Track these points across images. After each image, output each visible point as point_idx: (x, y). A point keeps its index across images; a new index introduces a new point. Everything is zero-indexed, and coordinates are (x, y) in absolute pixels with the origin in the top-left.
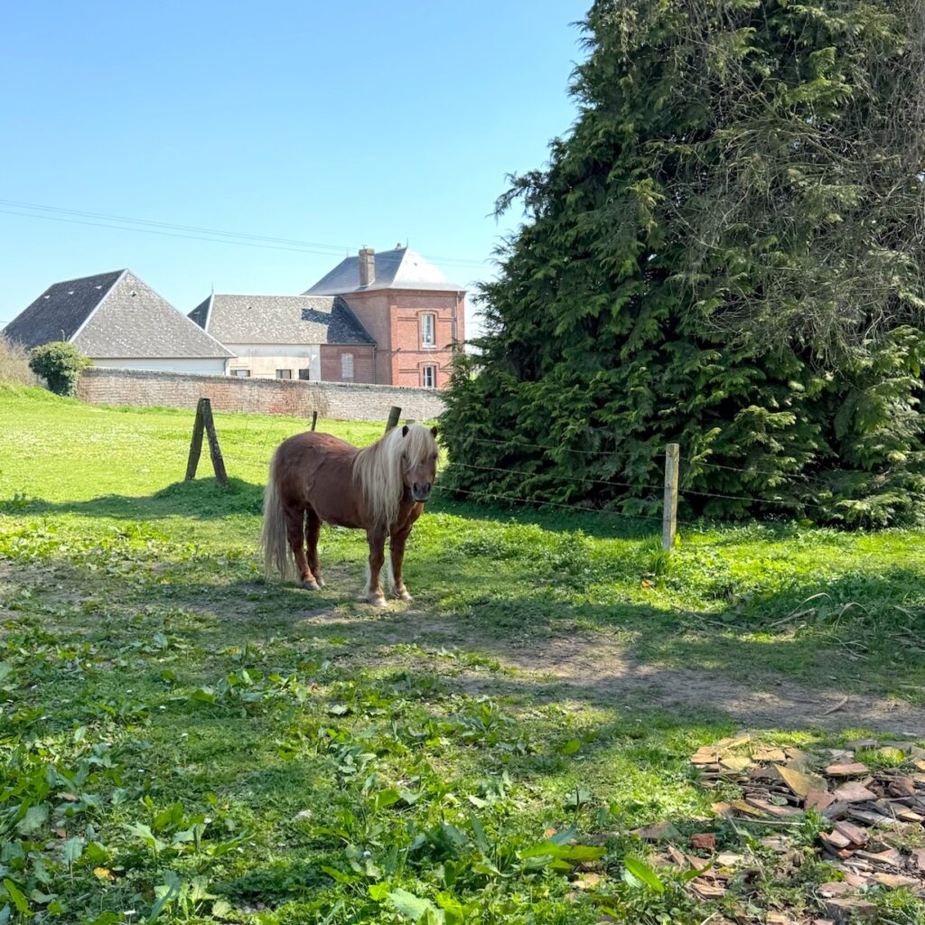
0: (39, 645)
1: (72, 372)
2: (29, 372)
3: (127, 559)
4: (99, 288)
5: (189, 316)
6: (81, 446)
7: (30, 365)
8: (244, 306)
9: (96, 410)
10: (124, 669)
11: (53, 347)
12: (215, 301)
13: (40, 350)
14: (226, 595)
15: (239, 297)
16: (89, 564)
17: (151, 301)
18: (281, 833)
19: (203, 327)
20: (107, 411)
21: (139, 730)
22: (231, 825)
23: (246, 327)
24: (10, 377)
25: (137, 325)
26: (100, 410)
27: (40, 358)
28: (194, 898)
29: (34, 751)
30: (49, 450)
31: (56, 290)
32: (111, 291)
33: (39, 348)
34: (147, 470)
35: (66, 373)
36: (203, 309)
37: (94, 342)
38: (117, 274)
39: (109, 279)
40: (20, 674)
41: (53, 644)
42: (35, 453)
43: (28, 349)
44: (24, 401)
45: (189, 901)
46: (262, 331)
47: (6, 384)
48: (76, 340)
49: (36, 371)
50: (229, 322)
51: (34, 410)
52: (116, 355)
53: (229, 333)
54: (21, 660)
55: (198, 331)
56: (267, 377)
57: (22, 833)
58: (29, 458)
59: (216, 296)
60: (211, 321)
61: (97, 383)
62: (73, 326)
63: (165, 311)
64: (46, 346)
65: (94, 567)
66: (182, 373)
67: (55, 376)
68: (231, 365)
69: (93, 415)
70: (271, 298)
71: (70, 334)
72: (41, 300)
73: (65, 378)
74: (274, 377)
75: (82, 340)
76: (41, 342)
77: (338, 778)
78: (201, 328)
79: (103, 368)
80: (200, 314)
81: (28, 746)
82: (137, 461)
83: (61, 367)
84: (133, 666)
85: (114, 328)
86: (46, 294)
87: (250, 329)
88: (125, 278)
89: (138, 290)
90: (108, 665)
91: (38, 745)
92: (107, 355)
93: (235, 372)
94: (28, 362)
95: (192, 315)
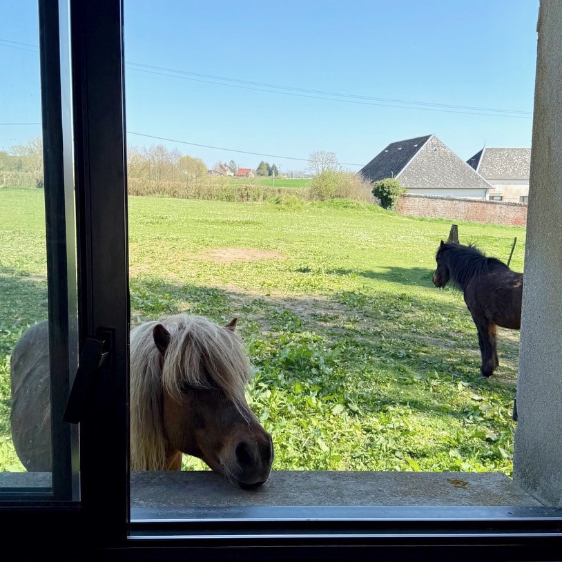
0: (351, 346)
1: (395, 196)
2: (372, 195)
3: (398, 311)
4: (416, 146)
5: (467, 162)
6: (391, 243)
7: (373, 192)
8: (504, 154)
9: (404, 219)
10: (384, 362)
11: (386, 182)
12: (486, 152)
13: (379, 183)
14: (442, 336)
15: (502, 149)
16: (380, 311)
17: (445, 153)
18: (432, 437)
19: (476, 169)
20: (411, 220)
21: (384, 387)
22: (411, 429)
23: (503, 168)
24: (361, 198)
25: (435, 168)
26: (407, 219)
27: (378, 188)
28: (388, 446)
29: (342, 386)
30: (374, 244)
31: (392, 147)
32: (422, 148)
33: (378, 182)
34: (422, 261)
35: (391, 197)
36: (477, 157)
37: (409, 178)
38: (427, 138)
39: (421, 141)
40: (342, 356)
41: (357, 346)
42: (367, 246)
43: (373, 182)
44: (367, 212)
45: (386, 447)
46: (514, 171)
47: (359, 202)
48: (399, 178)
49: (375, 195)
50: (493, 165)
51: (372, 218)
52: (421, 186)
53: (491, 172)
54: (343, 350)
55: (472, 172)
56: (513, 201)
57: (333, 413)
58: (363, 249)
59: (486, 149)
60: (481, 165)
61: (409, 203)
62: (398, 169)
63: (453, 159)
64: (382, 181)
65: (382, 313)
66: (458, 198)
67: (385, 199)
68: (490, 192)
69: (403, 222)
70: (523, 149)
71: (396, 173)
72: (383, 152)
73: (390, 200)
74: (517, 201)
75: (403, 177)
76: (380, 178)
77: (464, 424)
78: (474, 170)
79: (412, 194)
80: (474, 161)
81: (341, 384)
82: (418, 254)
83: (389, 193)
84: (388, 361)
85: (421, 170)
86: (386, 149)
87: (506, 169)
88: (431, 140)
89: (438, 147)
90: (378, 359)
91: (344, 385)
92: (416, 186)
93: (492, 198)
94: (372, 190)
95: (470, 162)
